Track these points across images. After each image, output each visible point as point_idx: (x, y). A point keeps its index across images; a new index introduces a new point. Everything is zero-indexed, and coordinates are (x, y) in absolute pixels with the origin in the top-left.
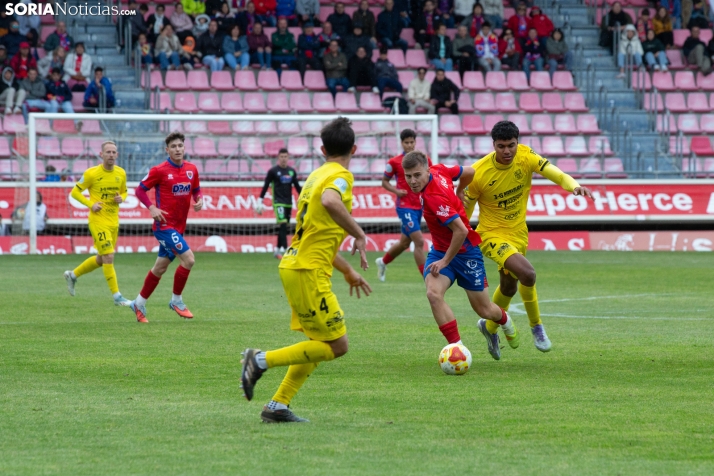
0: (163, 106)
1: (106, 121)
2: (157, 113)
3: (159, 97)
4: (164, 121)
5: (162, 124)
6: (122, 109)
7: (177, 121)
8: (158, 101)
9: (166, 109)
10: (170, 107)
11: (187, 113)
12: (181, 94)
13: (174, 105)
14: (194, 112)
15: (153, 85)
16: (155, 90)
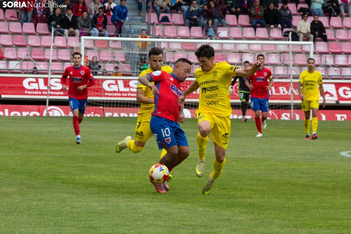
0: (157, 34)
1: (124, 41)
2: (154, 38)
3: (155, 29)
4: (158, 42)
5: (156, 43)
6: (134, 35)
7: (165, 42)
8: (154, 30)
9: (159, 35)
10: (161, 34)
11: (171, 38)
12: (168, 27)
13: (163, 34)
14: (174, 38)
15: (152, 22)
16: (153, 24)
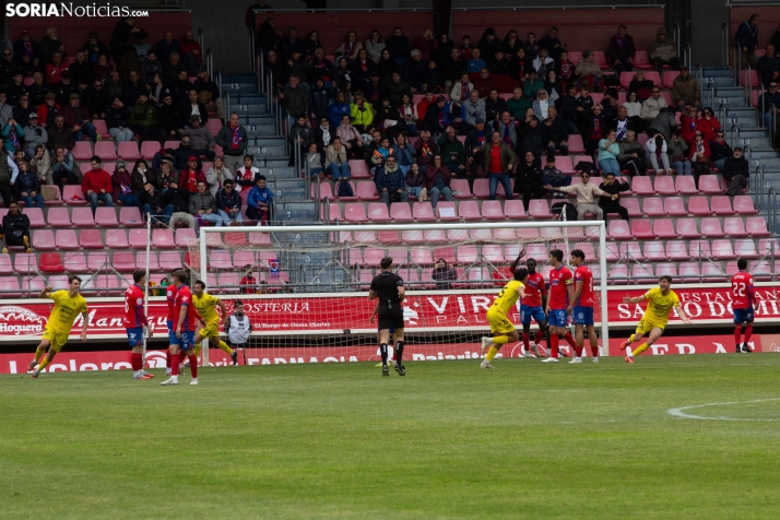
0: (332, 218)
1: (276, 232)
2: (327, 224)
3: (328, 208)
4: (334, 231)
5: (332, 233)
6: (292, 221)
7: (347, 231)
8: (327, 212)
9: (335, 220)
10: (340, 218)
11: (357, 224)
12: (351, 204)
13: (343, 216)
14: (363, 223)
15: (322, 196)
16: (324, 201)
